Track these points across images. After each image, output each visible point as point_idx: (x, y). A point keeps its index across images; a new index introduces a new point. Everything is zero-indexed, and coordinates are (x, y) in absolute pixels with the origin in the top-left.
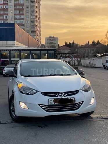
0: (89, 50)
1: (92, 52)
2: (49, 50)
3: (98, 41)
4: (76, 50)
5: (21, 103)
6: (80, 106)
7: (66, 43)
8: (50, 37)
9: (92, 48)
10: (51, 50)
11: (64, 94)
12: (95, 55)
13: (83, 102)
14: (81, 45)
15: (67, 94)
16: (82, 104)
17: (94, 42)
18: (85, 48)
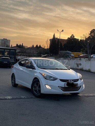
0: (35, 51)
1: (36, 53)
2: (11, 49)
3: (40, 45)
4: (25, 50)
5: (46, 85)
6: (80, 88)
7: (17, 45)
8: (4, 39)
9: (36, 50)
10: (13, 49)
11: (72, 81)
12: (40, 55)
13: (81, 86)
14: (28, 47)
15: (73, 81)
16: (80, 87)
17: (37, 46)
18: (31, 50)
